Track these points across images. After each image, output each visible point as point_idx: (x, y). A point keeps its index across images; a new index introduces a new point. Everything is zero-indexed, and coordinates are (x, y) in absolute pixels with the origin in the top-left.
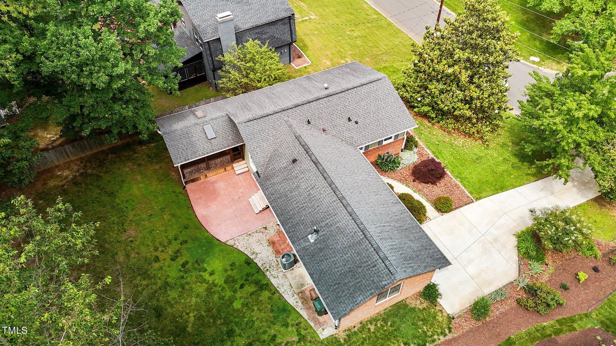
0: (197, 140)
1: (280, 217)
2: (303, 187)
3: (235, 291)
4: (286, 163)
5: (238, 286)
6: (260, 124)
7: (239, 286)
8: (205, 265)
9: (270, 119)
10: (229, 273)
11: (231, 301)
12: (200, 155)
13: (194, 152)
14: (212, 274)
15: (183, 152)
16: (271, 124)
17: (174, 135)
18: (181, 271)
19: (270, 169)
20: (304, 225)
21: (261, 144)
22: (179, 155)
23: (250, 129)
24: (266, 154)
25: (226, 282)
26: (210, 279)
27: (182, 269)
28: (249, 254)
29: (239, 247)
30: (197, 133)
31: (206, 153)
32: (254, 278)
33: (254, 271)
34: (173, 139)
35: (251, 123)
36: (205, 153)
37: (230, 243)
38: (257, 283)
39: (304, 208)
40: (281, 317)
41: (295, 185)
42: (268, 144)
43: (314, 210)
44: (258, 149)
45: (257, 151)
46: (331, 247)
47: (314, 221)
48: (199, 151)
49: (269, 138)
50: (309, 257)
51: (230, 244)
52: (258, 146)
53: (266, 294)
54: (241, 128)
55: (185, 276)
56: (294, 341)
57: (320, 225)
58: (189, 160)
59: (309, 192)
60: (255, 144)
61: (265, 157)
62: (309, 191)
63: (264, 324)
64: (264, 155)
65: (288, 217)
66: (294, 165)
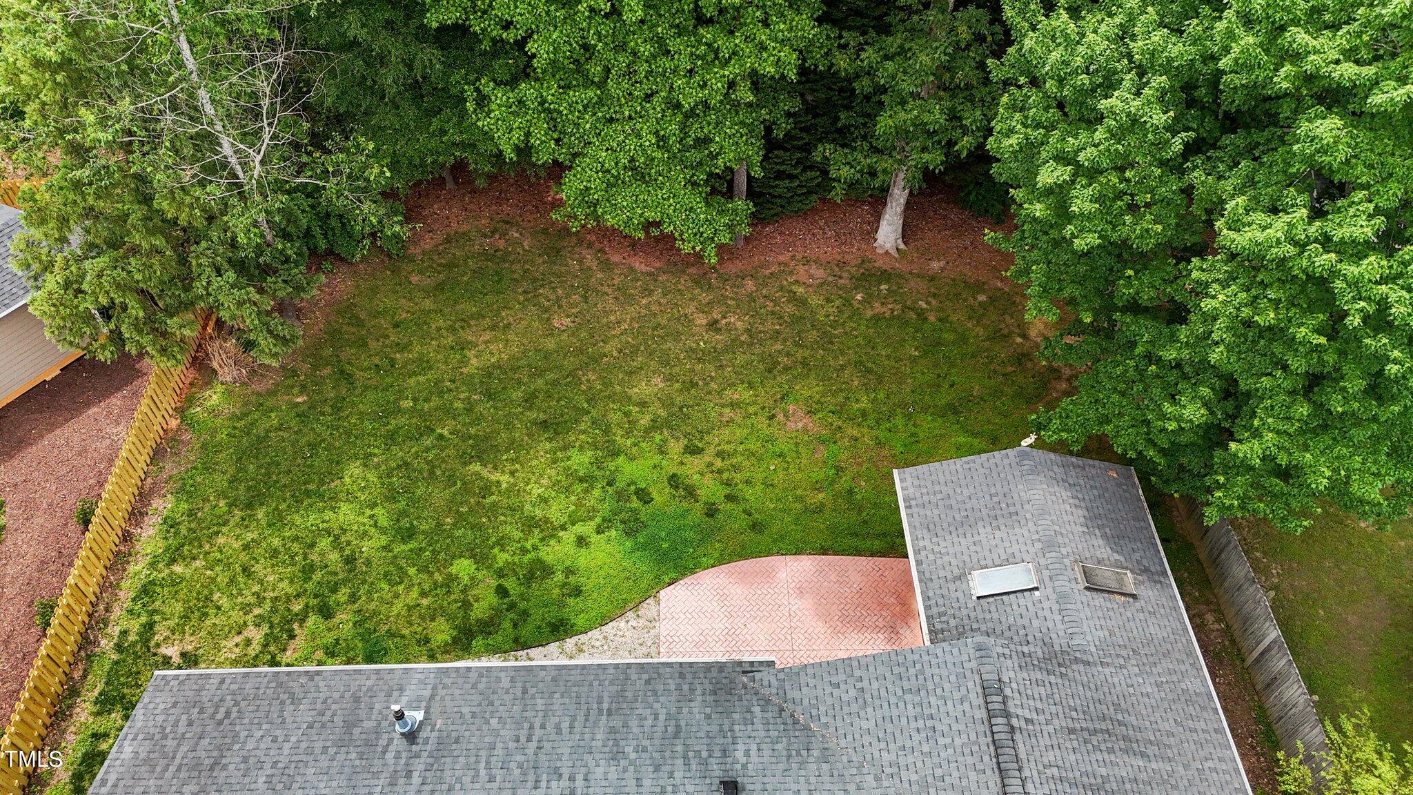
0: (977, 538)
1: (553, 673)
2: (600, 771)
3: (500, 574)
4: (744, 760)
5: (510, 584)
6: (962, 727)
7: (507, 585)
8: (613, 533)
9: (982, 778)
10: (559, 577)
11: (481, 558)
12: (915, 539)
13: (932, 526)
14: (581, 541)
15: (939, 496)
16: (955, 774)
17: (1010, 477)
18: (629, 485)
19: (757, 709)
20: (468, 716)
21: (870, 710)
22: (929, 484)
23: (947, 686)
24: (824, 719)
25: (539, 562)
26: (568, 536)
27: (633, 488)
28: (583, 638)
29: (622, 625)
30: (1007, 544)
31: (919, 557)
32: (507, 625)
33: (525, 631)
34: (995, 475)
35: (972, 696)
36: (922, 556)
37: (648, 609)
38: (488, 626)
39: (523, 739)
40: (360, 645)
41: (629, 749)
42: (867, 739)
43: (488, 763)
44: (853, 693)
45: (842, 686)
46: (332, 751)
47: (454, 746)
48: (934, 540)
49: (891, 746)
50: (364, 689)
51: (644, 605)
52: (868, 696)
53: (442, 632)
54: (955, 651)
55: (610, 490)
56: (284, 650)
57: (424, 754)
58: (908, 507)
59: (566, 776)
60: (875, 685)
61: (814, 712)
62: (572, 779)
63: (375, 603)
64: (822, 709)
65: (532, 691)
66: (717, 781)
